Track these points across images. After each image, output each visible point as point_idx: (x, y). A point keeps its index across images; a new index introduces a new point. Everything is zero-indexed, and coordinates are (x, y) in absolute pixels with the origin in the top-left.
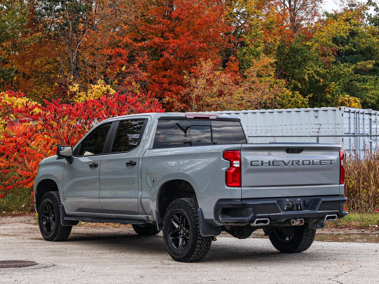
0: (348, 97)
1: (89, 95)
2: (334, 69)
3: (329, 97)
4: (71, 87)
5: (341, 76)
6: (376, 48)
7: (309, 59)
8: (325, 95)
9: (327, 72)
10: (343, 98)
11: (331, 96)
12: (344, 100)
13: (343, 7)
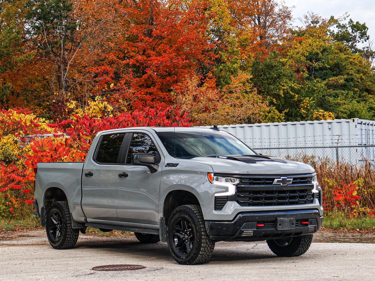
0: (322, 112)
1: (86, 111)
2: (308, 84)
3: (303, 112)
4: (68, 104)
5: (315, 91)
6: (344, 64)
7: (284, 75)
8: (300, 111)
9: (302, 88)
10: (317, 112)
11: (306, 111)
12: (318, 115)
13: (307, 24)
